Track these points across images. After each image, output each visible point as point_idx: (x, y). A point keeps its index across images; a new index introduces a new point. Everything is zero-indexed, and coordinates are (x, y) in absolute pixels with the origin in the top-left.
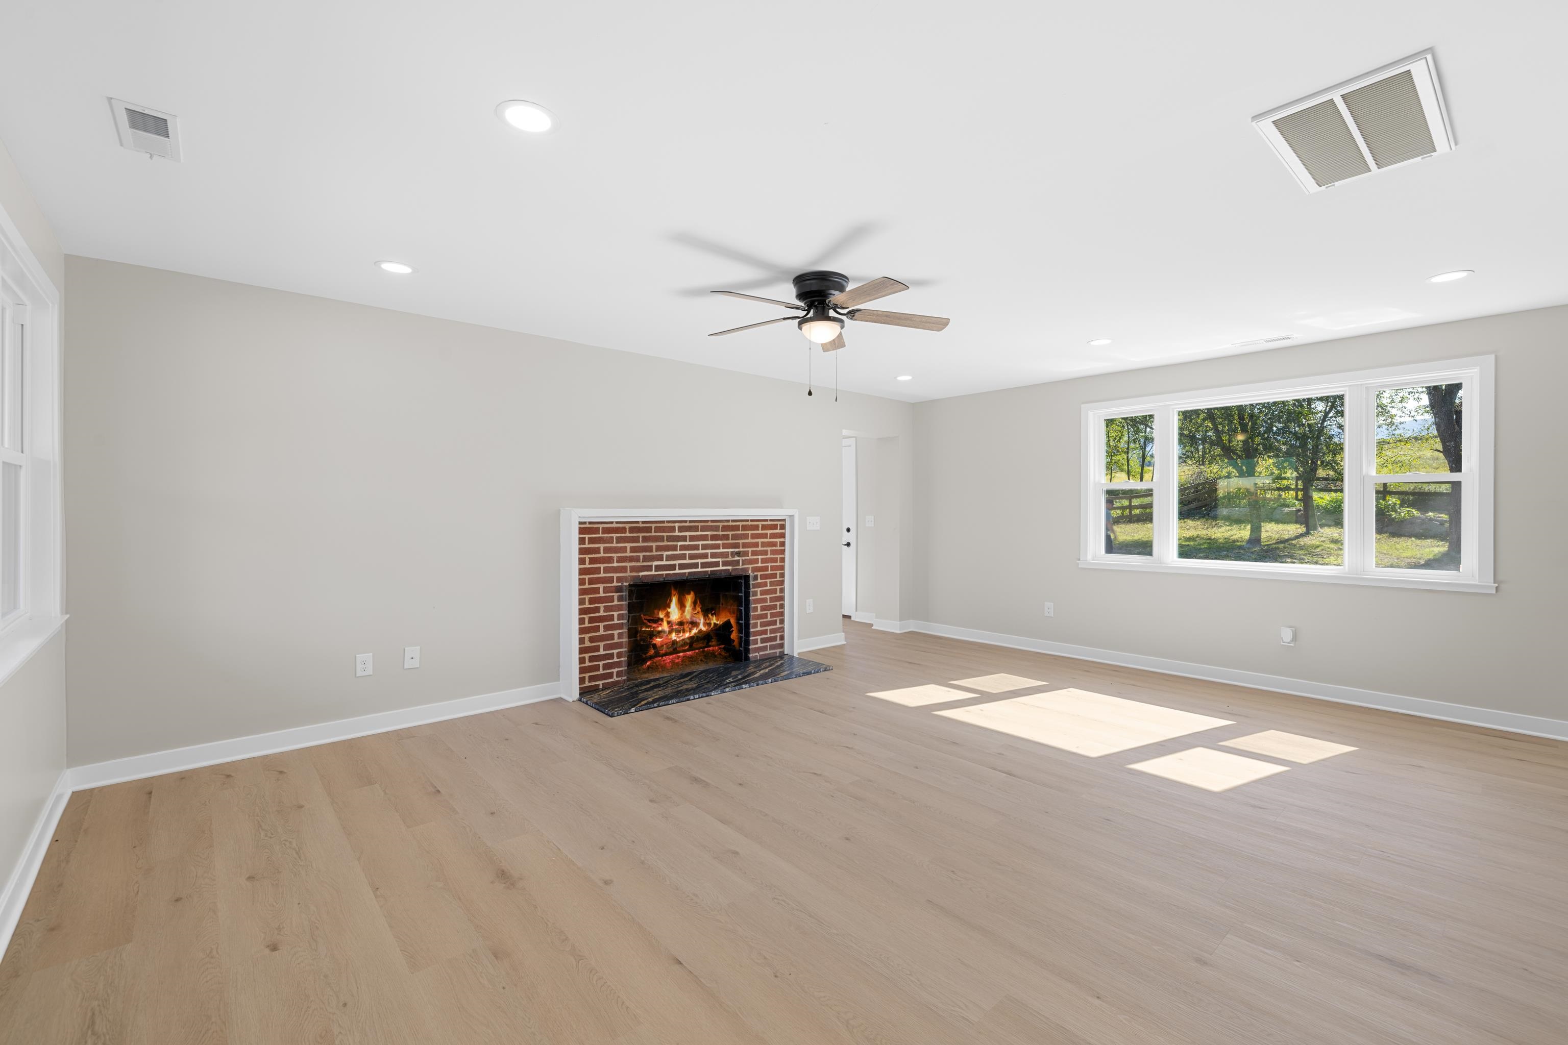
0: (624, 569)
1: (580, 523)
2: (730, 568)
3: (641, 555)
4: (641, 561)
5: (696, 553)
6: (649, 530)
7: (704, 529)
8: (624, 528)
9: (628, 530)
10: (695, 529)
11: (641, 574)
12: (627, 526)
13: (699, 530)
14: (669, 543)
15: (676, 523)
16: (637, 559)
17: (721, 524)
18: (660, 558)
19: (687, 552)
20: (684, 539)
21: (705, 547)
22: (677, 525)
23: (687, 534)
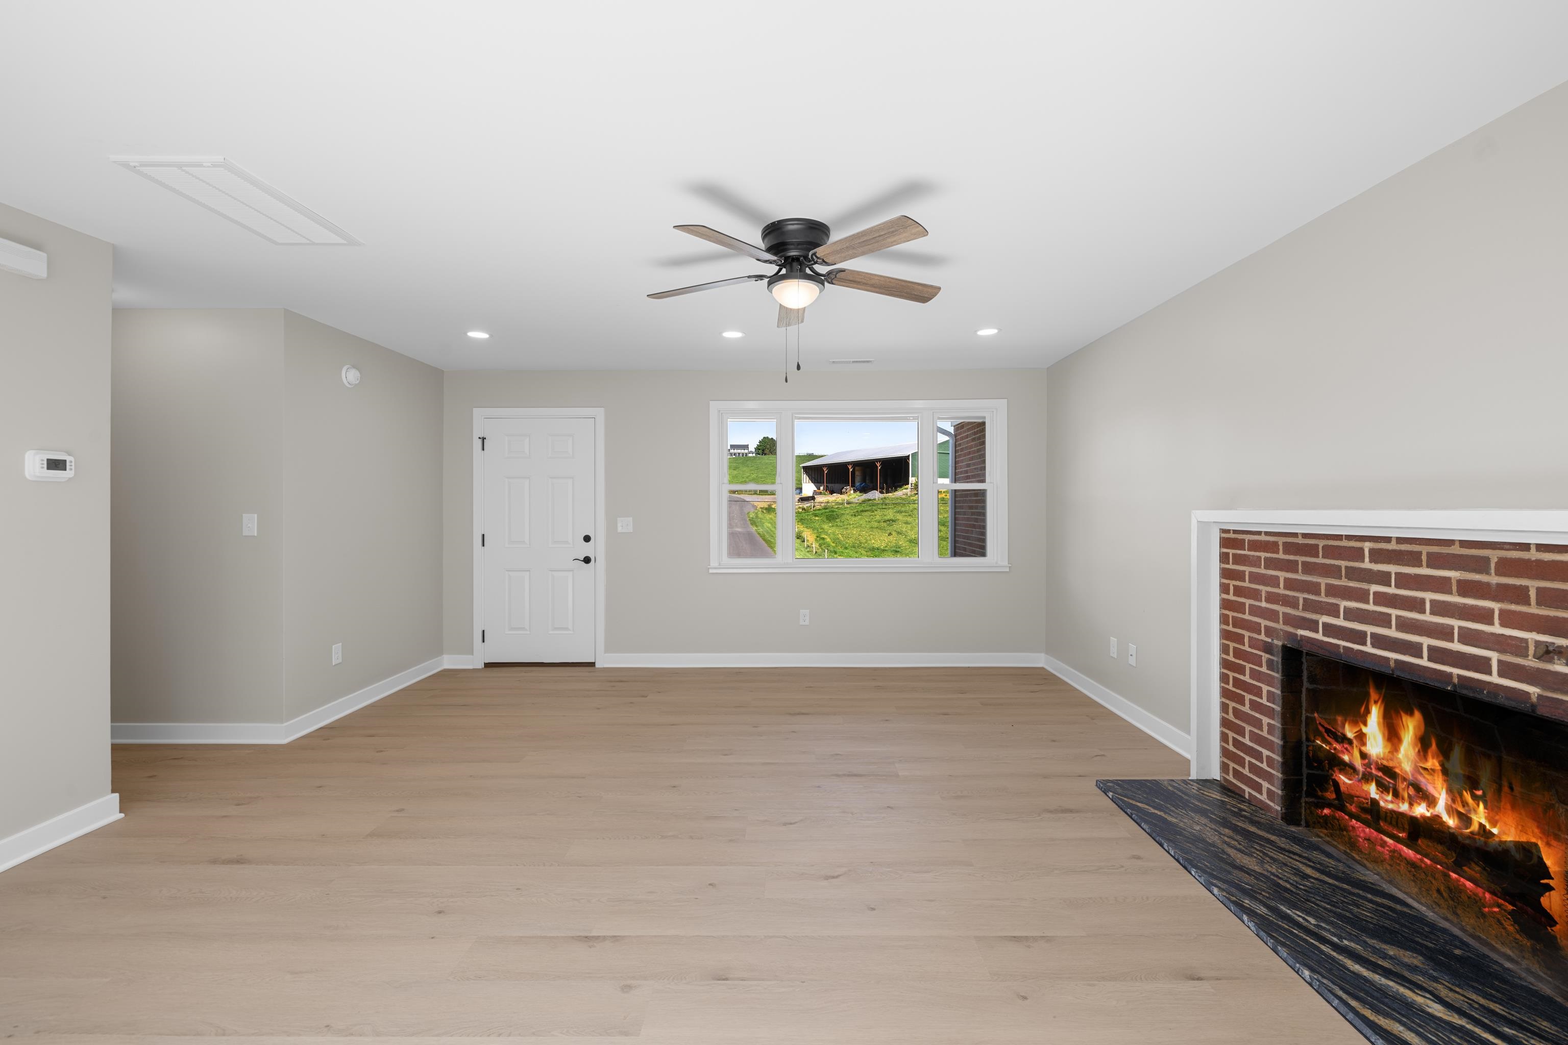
0: (1272, 615)
1: (1224, 531)
2: (1533, 690)
3: (1301, 596)
4: (1301, 607)
5: (1417, 620)
6: (1311, 550)
7: (1436, 561)
8: (1276, 544)
9: (1281, 548)
10: (1414, 559)
11: (1301, 632)
12: (1281, 540)
13: (1424, 563)
14: (1352, 584)
15: (1365, 541)
16: (1293, 603)
17: (1494, 556)
18: (1333, 611)
19: (1394, 612)
20: (1384, 579)
21: (1440, 609)
22: (1367, 546)
23: (1393, 569)
